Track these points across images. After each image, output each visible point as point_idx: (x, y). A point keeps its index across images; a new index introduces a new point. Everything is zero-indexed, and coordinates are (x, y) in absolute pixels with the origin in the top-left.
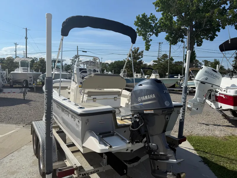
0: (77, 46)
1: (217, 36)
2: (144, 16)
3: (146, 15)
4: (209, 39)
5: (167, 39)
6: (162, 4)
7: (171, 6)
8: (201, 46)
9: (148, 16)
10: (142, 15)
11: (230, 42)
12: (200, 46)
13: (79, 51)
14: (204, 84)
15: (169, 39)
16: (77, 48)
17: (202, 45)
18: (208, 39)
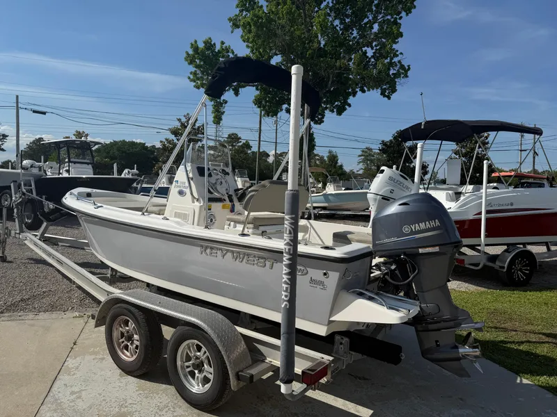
0: (17, 97)
1: (350, 105)
2: (209, 45)
3: (212, 43)
4: (335, 110)
5: (258, 102)
6: (258, 27)
7: (275, 35)
8: (322, 124)
9: (218, 48)
10: (204, 42)
11: (422, 127)
12: (320, 124)
13: (20, 110)
14: (388, 200)
15: (261, 102)
16: (17, 102)
17: (323, 122)
18: (333, 111)
